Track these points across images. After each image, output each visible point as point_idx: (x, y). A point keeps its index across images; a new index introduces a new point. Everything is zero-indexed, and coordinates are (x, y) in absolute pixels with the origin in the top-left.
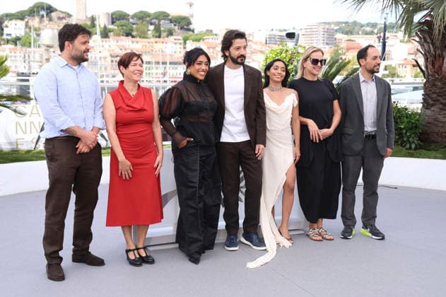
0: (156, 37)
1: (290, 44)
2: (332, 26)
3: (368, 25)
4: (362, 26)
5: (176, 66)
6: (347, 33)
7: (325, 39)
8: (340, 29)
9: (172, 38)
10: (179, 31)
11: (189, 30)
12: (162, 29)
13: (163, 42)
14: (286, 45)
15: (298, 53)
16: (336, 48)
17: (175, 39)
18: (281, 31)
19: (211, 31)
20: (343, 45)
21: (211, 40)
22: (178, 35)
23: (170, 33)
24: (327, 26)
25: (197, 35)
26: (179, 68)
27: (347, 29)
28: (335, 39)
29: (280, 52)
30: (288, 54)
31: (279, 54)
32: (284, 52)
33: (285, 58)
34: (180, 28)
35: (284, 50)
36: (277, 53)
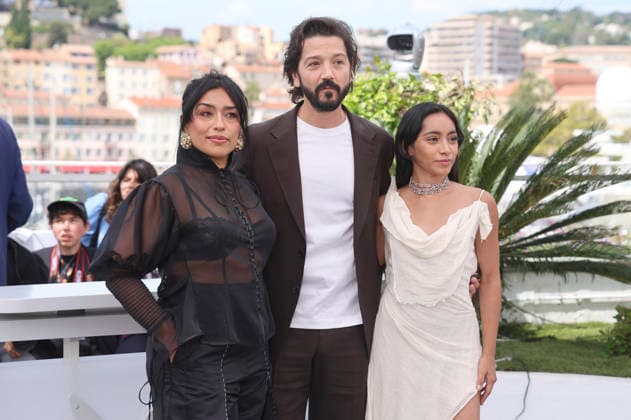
0: (17, 46)
1: (400, 66)
2: (514, 21)
3: (613, 18)
4: (597, 21)
5: (75, 129)
6: (554, 40)
7: (495, 57)
8: (535, 29)
9: (64, 51)
10: (85, 32)
11: (114, 28)
12: (34, 23)
13: (37, 62)
14: (388, 68)
15: (422, 90)
16: (526, 82)
17: (75, 54)
18: (372, 34)
19: (177, 32)
20: (545, 73)
21: (176, 59)
22: (83, 42)
23: (59, 36)
24: (500, 22)
25: (137, 42)
26: (85, 136)
27: (555, 31)
28: (523, 57)
29: (373, 87)
30: (395, 94)
31: (369, 95)
32: (382, 88)
33: (386, 104)
34: (86, 21)
35: (384, 84)
36: (364, 91)
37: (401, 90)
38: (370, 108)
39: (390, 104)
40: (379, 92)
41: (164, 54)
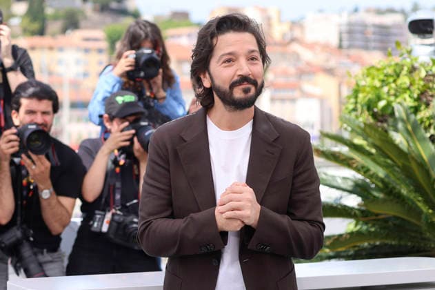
0: (33, 33)
1: (421, 51)
9: (76, 36)
10: (96, 17)
11: (124, 12)
12: (49, 11)
13: (51, 48)
14: (409, 52)
17: (87, 40)
22: (94, 26)
23: (72, 22)
29: (395, 71)
30: (417, 78)
31: (391, 80)
32: (404, 72)
33: (408, 88)
34: (98, 5)
35: (406, 68)
36: (386, 75)
37: (423, 74)
38: (392, 92)
39: (413, 88)
40: (401, 76)
41: (173, 36)
